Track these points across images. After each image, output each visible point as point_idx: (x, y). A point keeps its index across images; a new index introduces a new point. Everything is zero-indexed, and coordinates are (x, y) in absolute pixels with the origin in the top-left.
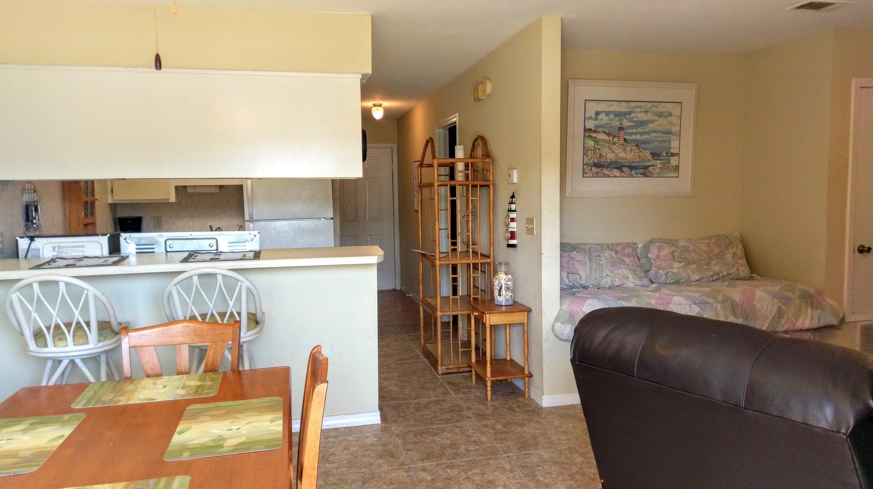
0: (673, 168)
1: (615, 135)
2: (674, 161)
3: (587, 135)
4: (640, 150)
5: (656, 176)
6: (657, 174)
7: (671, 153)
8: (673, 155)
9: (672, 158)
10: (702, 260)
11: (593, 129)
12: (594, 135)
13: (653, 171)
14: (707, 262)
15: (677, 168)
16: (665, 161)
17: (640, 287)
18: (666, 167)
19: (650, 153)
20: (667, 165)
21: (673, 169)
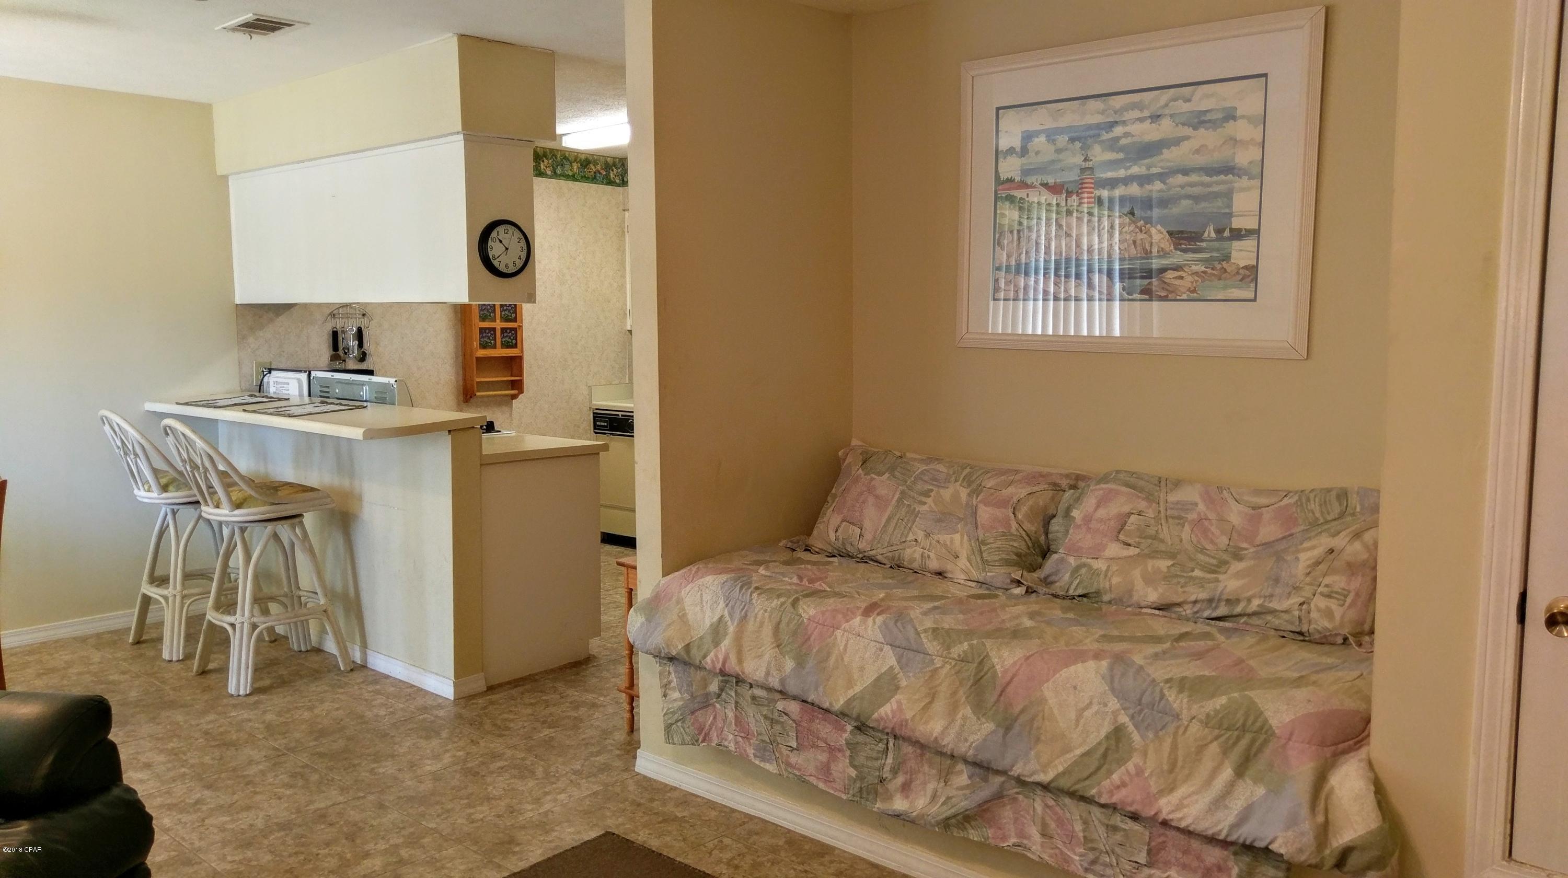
0: (1238, 273)
1: (1070, 190)
2: (1241, 253)
3: (1004, 195)
4: (1137, 227)
5: (1184, 297)
6: (1189, 290)
7: (1231, 230)
8: (1238, 235)
9: (1236, 244)
10: (1203, 550)
11: (1017, 179)
12: (1019, 194)
13: (1177, 282)
14: (1214, 562)
15: (1251, 274)
16: (1215, 254)
17: (974, 584)
18: (1215, 272)
19: (1168, 232)
20: (1219, 267)
21: (1240, 277)
